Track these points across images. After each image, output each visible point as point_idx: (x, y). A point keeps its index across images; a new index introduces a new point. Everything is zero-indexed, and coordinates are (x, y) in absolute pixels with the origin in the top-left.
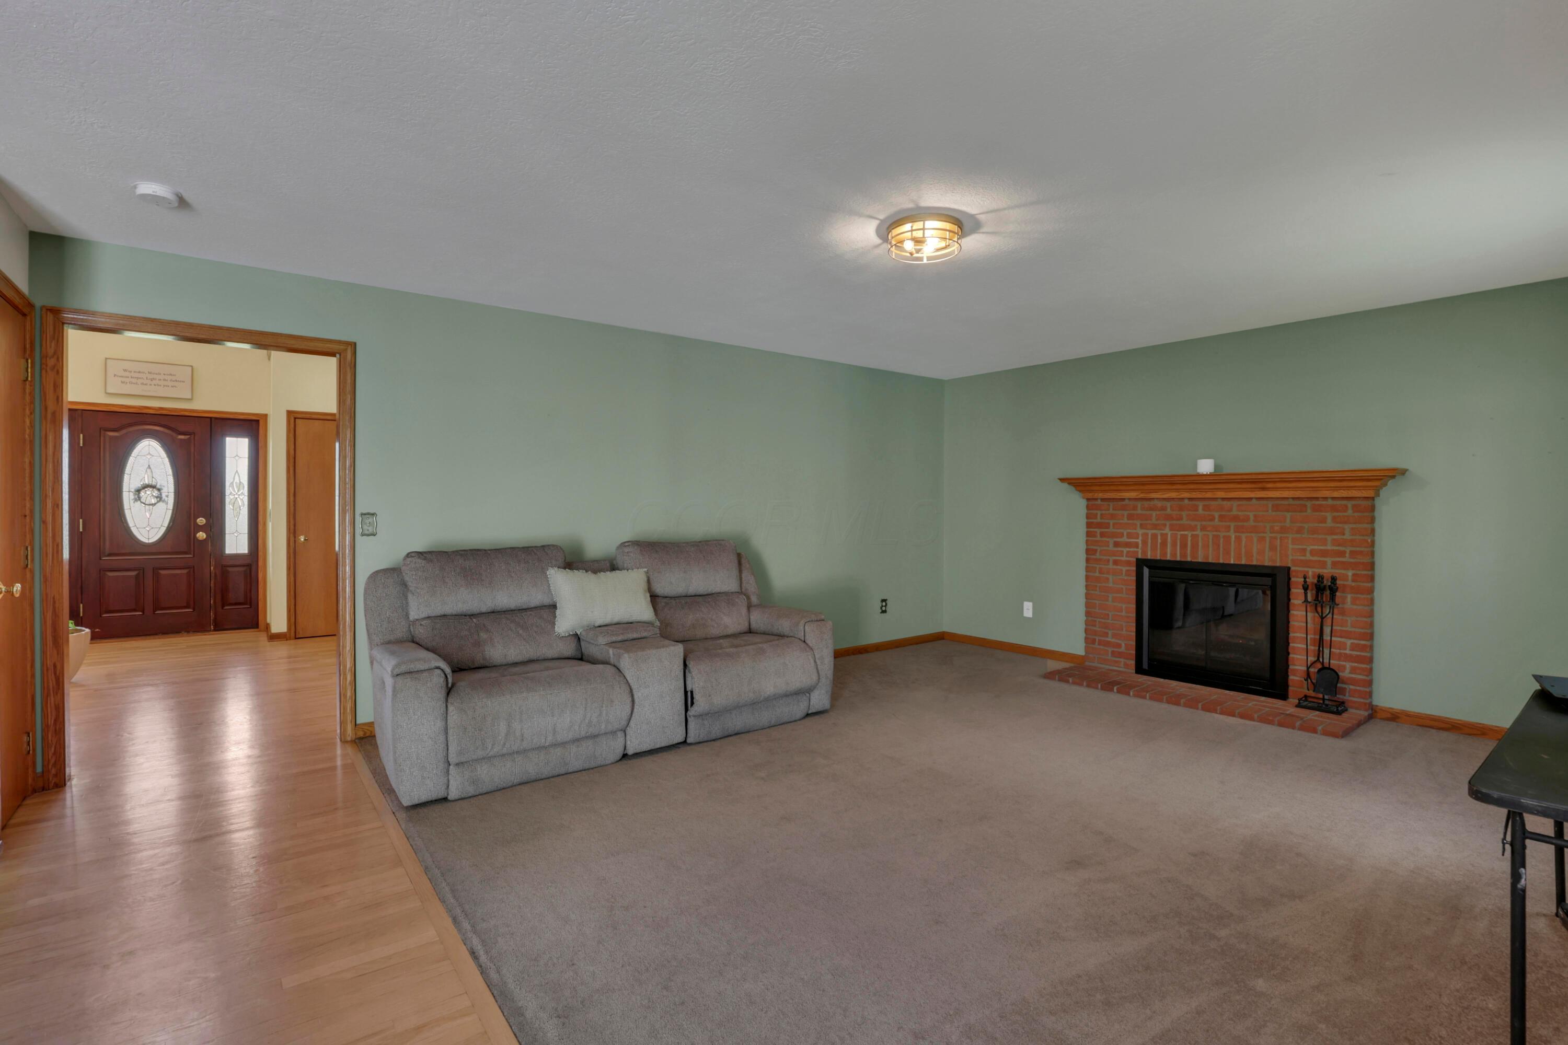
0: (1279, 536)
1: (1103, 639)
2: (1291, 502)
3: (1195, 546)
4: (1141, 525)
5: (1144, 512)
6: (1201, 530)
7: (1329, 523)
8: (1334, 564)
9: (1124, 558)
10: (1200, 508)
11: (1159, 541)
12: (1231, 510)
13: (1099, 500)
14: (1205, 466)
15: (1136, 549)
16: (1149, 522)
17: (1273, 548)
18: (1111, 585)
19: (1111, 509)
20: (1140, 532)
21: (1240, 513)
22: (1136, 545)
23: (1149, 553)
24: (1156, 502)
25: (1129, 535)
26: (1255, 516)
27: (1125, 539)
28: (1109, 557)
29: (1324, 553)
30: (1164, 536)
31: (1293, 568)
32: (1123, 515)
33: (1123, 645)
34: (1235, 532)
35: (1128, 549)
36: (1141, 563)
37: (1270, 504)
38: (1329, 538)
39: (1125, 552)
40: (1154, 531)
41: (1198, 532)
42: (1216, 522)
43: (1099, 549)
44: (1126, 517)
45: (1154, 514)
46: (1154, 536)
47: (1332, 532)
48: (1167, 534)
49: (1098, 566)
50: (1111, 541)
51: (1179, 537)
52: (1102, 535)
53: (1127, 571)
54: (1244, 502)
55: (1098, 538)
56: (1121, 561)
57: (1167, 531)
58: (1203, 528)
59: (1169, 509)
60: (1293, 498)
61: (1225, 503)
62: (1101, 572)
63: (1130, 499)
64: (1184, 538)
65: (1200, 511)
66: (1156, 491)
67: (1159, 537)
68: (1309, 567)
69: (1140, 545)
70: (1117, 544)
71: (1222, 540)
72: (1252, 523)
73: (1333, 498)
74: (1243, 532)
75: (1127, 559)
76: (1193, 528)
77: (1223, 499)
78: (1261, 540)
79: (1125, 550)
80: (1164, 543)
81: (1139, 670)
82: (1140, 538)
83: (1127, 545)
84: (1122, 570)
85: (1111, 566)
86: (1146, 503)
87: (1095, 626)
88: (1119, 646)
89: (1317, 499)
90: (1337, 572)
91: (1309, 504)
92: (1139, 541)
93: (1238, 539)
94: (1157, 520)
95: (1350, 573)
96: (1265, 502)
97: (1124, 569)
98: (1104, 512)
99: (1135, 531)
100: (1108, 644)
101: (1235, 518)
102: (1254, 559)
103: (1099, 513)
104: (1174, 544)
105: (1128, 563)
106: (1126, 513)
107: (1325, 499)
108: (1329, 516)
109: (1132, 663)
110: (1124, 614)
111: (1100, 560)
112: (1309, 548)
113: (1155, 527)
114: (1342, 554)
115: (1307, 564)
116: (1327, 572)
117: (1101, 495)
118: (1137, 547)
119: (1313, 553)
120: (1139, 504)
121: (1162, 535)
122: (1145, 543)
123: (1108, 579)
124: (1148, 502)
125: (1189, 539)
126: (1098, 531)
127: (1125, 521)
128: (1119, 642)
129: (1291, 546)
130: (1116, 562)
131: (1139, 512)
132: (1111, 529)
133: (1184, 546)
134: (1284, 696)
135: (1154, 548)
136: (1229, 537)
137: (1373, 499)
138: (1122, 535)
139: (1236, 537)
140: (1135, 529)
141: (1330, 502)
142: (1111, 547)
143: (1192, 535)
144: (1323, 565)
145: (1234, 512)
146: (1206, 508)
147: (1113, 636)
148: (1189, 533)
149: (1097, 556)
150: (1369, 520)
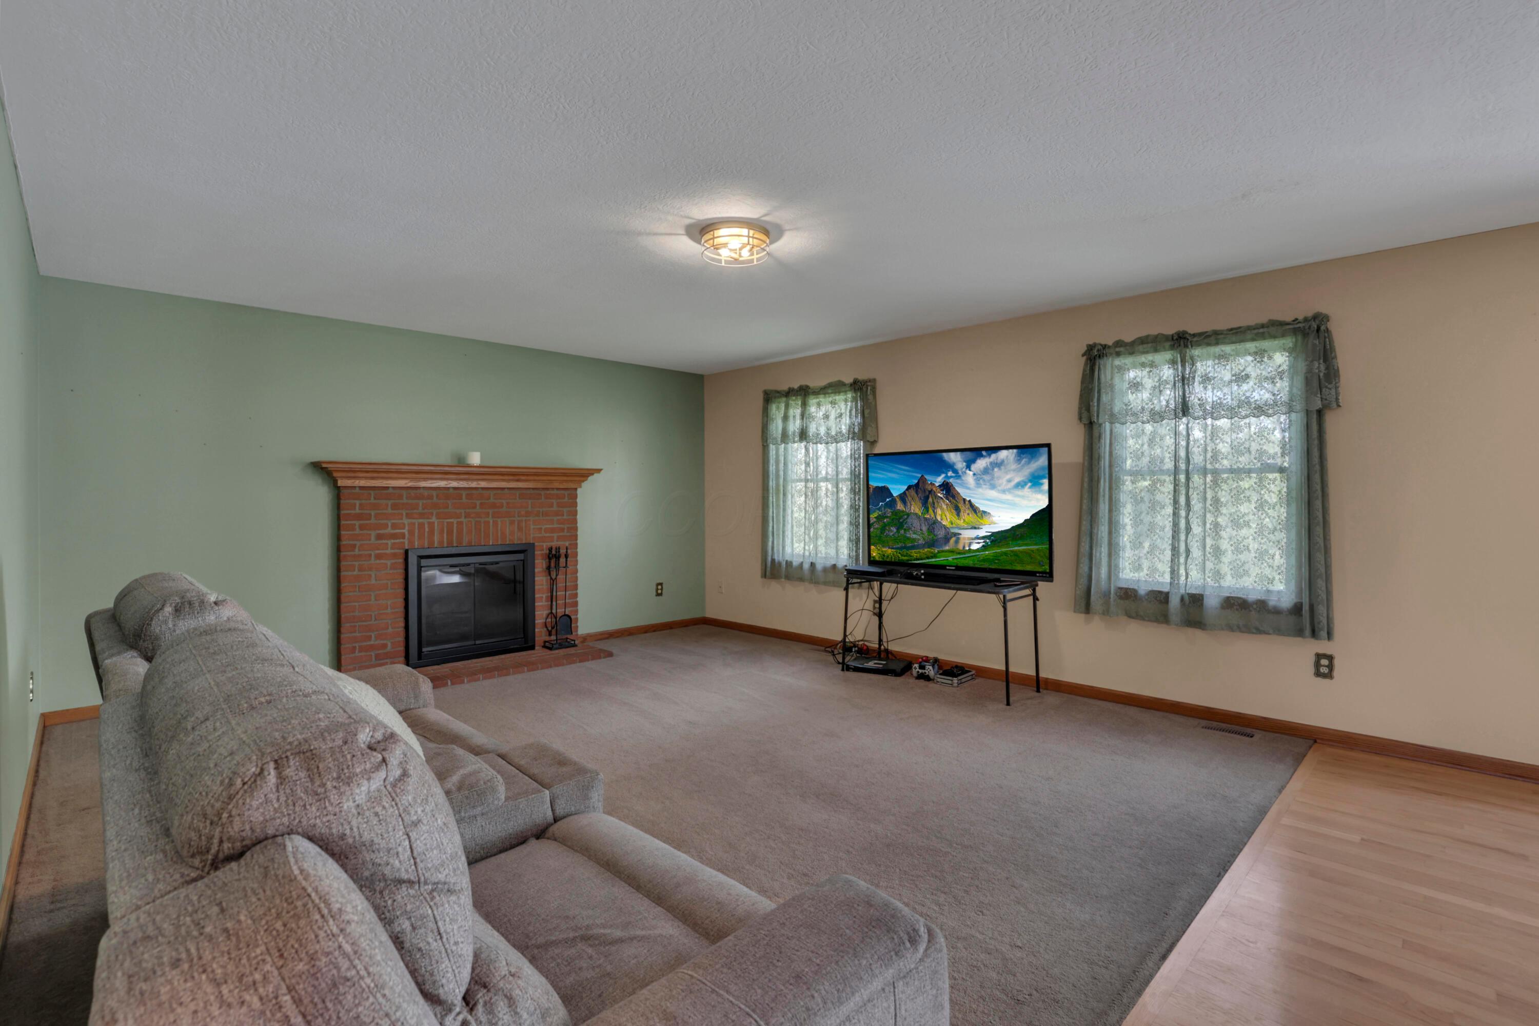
0: (524, 518)
1: (365, 644)
2: (532, 492)
3: (460, 533)
4: (407, 514)
5: (410, 501)
6: (465, 517)
7: (555, 508)
8: (559, 538)
9: (387, 551)
10: (464, 497)
11: (427, 530)
12: (489, 498)
13: (357, 489)
14: (475, 459)
15: (402, 540)
16: (415, 511)
17: (520, 529)
18: (373, 582)
19: (372, 498)
20: (406, 521)
21: (496, 501)
22: (403, 536)
23: (416, 543)
24: (422, 491)
25: (394, 526)
26: (508, 503)
27: (389, 530)
28: (370, 552)
29: (552, 530)
30: (431, 525)
31: (536, 544)
32: (387, 505)
33: (389, 644)
34: (493, 517)
35: (393, 541)
36: (410, 554)
37: (518, 493)
38: (555, 518)
39: (390, 544)
40: (421, 521)
41: (463, 519)
42: (478, 509)
43: (358, 543)
44: (390, 506)
45: (421, 502)
46: (421, 526)
47: (556, 513)
48: (434, 523)
49: (357, 564)
50: (373, 534)
51: (445, 524)
52: (362, 527)
53: (392, 564)
54: (499, 492)
55: (358, 531)
56: (386, 554)
57: (434, 519)
58: (467, 515)
59: (435, 498)
60: (533, 489)
61: (484, 492)
63: (393, 488)
64: (450, 525)
65: (464, 500)
67: (426, 526)
68: (544, 542)
69: (407, 535)
70: (379, 537)
71: (483, 525)
72: (504, 509)
73: (558, 489)
74: (498, 518)
75: (393, 551)
76: (458, 516)
77: (483, 489)
78: (512, 523)
79: (390, 542)
80: (432, 532)
81: (408, 664)
82: (407, 528)
83: (394, 536)
84: (386, 564)
85: (373, 561)
86: (413, 492)
87: (355, 632)
88: (385, 646)
89: (547, 489)
90: (559, 544)
91: (543, 493)
92: (406, 531)
93: (495, 523)
94: (423, 509)
96: (513, 492)
97: (389, 563)
98: (363, 501)
99: (401, 521)
100: (372, 647)
101: (494, 506)
102: (508, 539)
103: (358, 502)
104: (441, 532)
105: (394, 556)
106: (390, 502)
107: (553, 489)
108: (554, 501)
109: (401, 659)
110: (389, 611)
111: (360, 556)
112: (544, 527)
113: (422, 516)
114: (561, 530)
115: (545, 540)
116: (555, 544)
117: (357, 482)
118: (404, 538)
119: (547, 530)
120: (404, 492)
121: (429, 523)
122: (411, 533)
123: (370, 576)
124: (414, 491)
125: (455, 525)
126: (357, 523)
127: (390, 511)
128: (385, 642)
129: (532, 527)
130: (378, 557)
131: (405, 501)
132: (373, 521)
133: (450, 532)
134: (532, 648)
135: (421, 537)
136: (489, 522)
137: (576, 489)
138: (386, 526)
139: (493, 522)
140: (402, 519)
141: (555, 492)
142: (372, 540)
143: (458, 523)
144: (551, 539)
145: (492, 500)
146: (469, 496)
147: (377, 638)
148: (455, 521)
149: (357, 552)
150: (575, 505)
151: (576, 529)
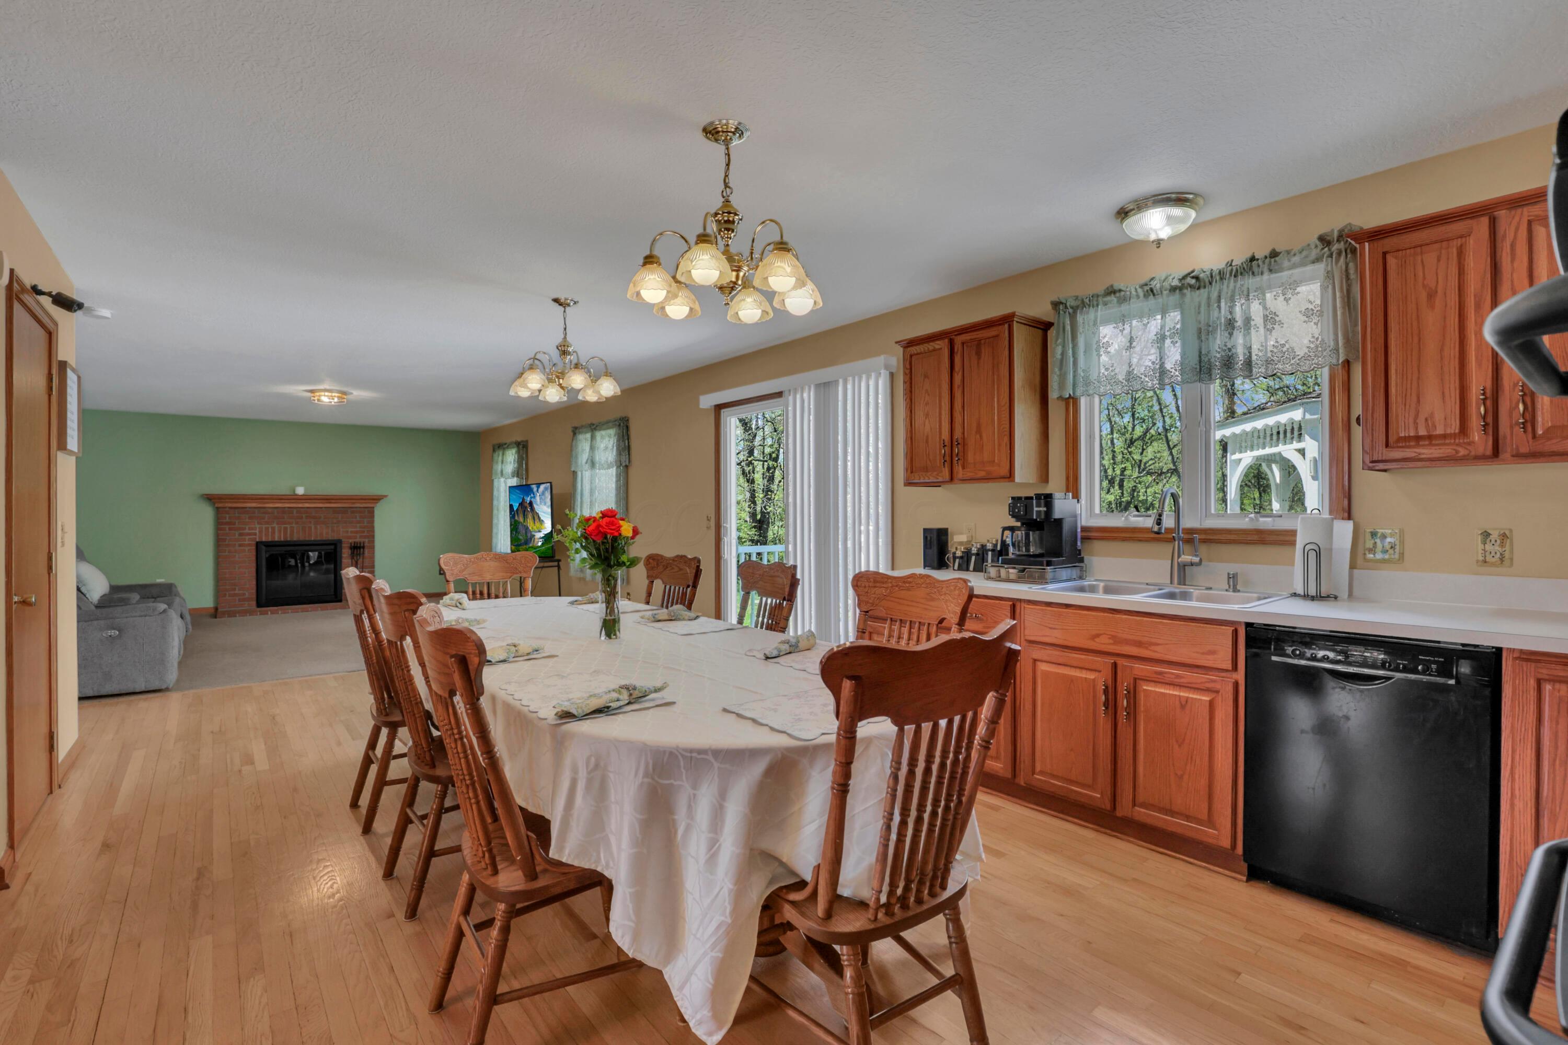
0: (336, 525)
1: (232, 593)
2: (341, 509)
3: (292, 532)
4: (258, 522)
5: (260, 515)
7: (358, 519)
8: (361, 537)
9: (247, 542)
10: (295, 512)
11: (270, 531)
12: (312, 513)
13: (228, 508)
14: (300, 491)
15: (256, 537)
16: (263, 520)
17: (333, 531)
18: (238, 559)
19: (237, 513)
20: (258, 526)
21: (316, 515)
22: (255, 534)
23: (264, 538)
24: (267, 509)
25: (250, 529)
26: (325, 516)
27: (247, 531)
28: (233, 543)
29: (356, 532)
30: (273, 529)
31: (343, 540)
33: (247, 593)
34: (314, 524)
35: (249, 537)
36: (258, 545)
37: (331, 510)
38: (358, 525)
39: (247, 539)
40: (267, 526)
41: (294, 525)
42: (304, 520)
43: (228, 538)
44: (247, 518)
45: (267, 516)
46: (267, 529)
47: (359, 522)
48: (275, 527)
49: (227, 549)
50: (237, 533)
51: (282, 528)
52: (230, 529)
53: (249, 550)
54: (318, 509)
55: (227, 531)
56: (244, 544)
57: (275, 525)
58: (297, 523)
59: (276, 513)
60: (342, 507)
61: (308, 509)
62: (229, 552)
63: (250, 507)
64: (285, 529)
65: (295, 514)
66: (268, 503)
67: (270, 529)
69: (258, 534)
70: (241, 535)
71: (307, 529)
72: (322, 519)
73: (360, 507)
74: (318, 524)
75: (249, 542)
76: (291, 523)
77: (306, 508)
78: (327, 528)
79: (247, 537)
80: (273, 532)
81: (259, 605)
83: (249, 534)
84: (245, 550)
85: (237, 548)
87: (226, 586)
88: (244, 594)
89: (352, 508)
90: (362, 540)
91: (349, 510)
92: (257, 531)
93: (316, 528)
94: (268, 519)
95: (367, 540)
96: (327, 509)
97: (247, 549)
98: (231, 515)
99: (254, 526)
100: (235, 595)
101: (315, 518)
102: (323, 537)
103: (227, 516)
104: (280, 531)
105: (249, 545)
106: (247, 516)
107: (357, 508)
108: (358, 515)
109: (254, 603)
110: (247, 575)
111: (229, 545)
112: (350, 530)
113: (267, 523)
114: (363, 532)
115: (350, 538)
116: (358, 540)
117: (230, 505)
119: (351, 532)
120: (256, 510)
122: (261, 532)
123: (235, 556)
124: (263, 509)
125: (289, 529)
126: (227, 527)
127: (247, 520)
128: (244, 592)
129: (341, 530)
130: (240, 545)
131: (257, 515)
132: (237, 526)
133: (285, 533)
134: (340, 601)
135: (267, 535)
136: (311, 527)
137: (372, 508)
138: (245, 529)
139: (314, 527)
142: (237, 536)
143: (290, 527)
144: (355, 537)
145: (314, 514)
146: (298, 512)
147: (239, 590)
148: (288, 526)
149: (227, 543)
150: (373, 517)
151: (373, 532)
